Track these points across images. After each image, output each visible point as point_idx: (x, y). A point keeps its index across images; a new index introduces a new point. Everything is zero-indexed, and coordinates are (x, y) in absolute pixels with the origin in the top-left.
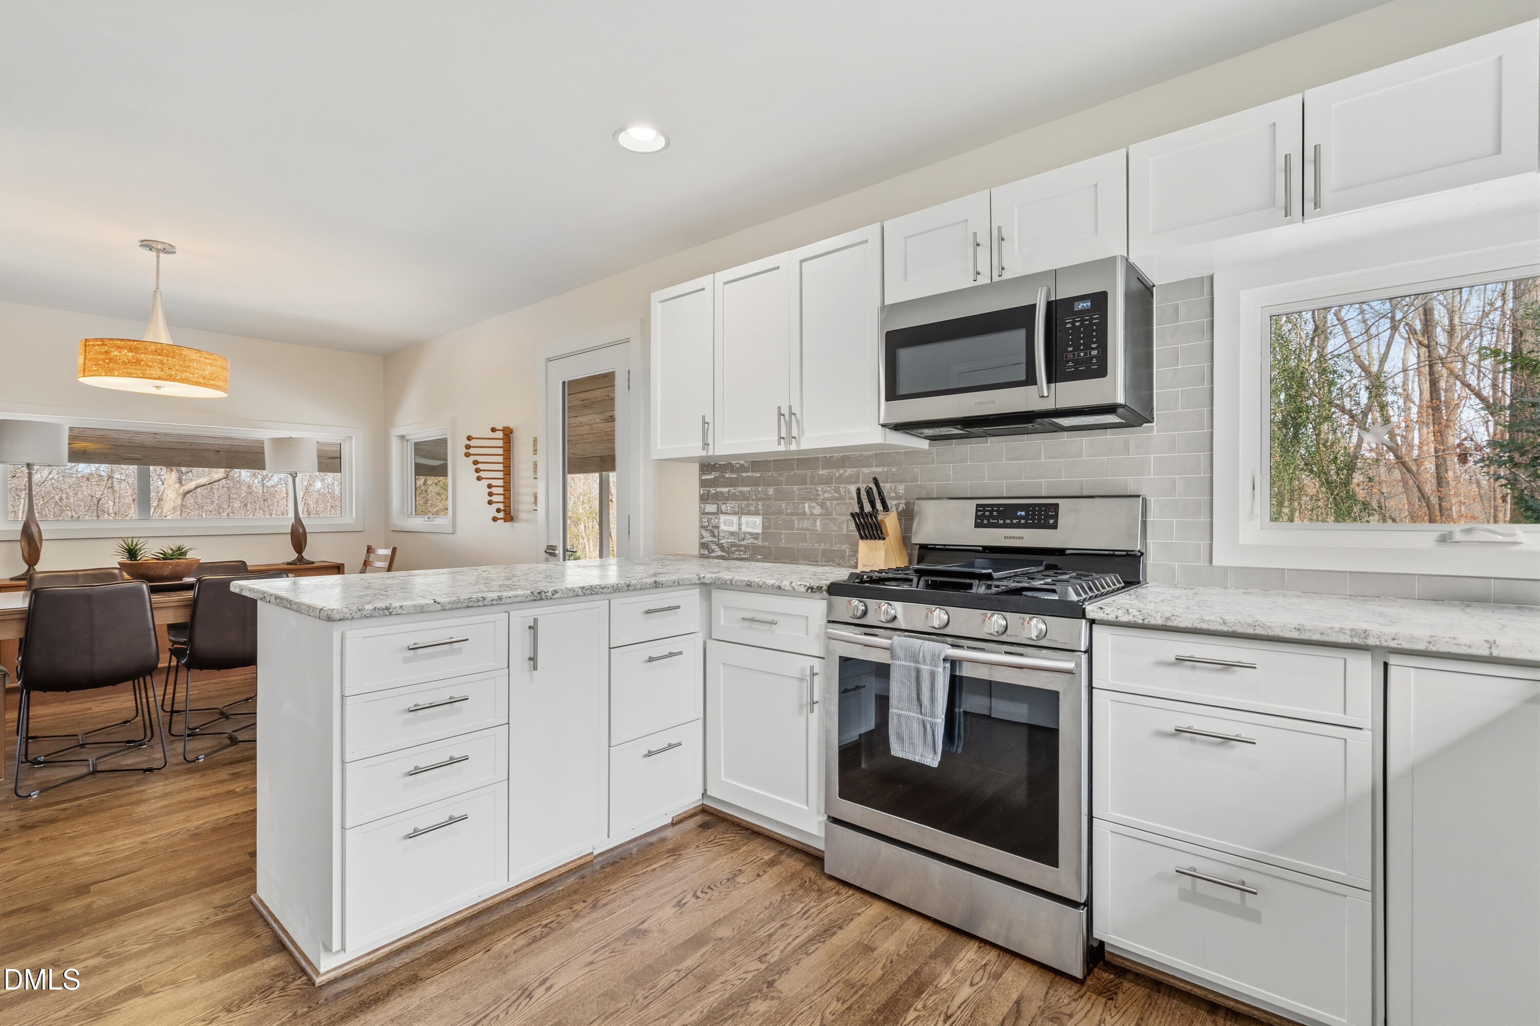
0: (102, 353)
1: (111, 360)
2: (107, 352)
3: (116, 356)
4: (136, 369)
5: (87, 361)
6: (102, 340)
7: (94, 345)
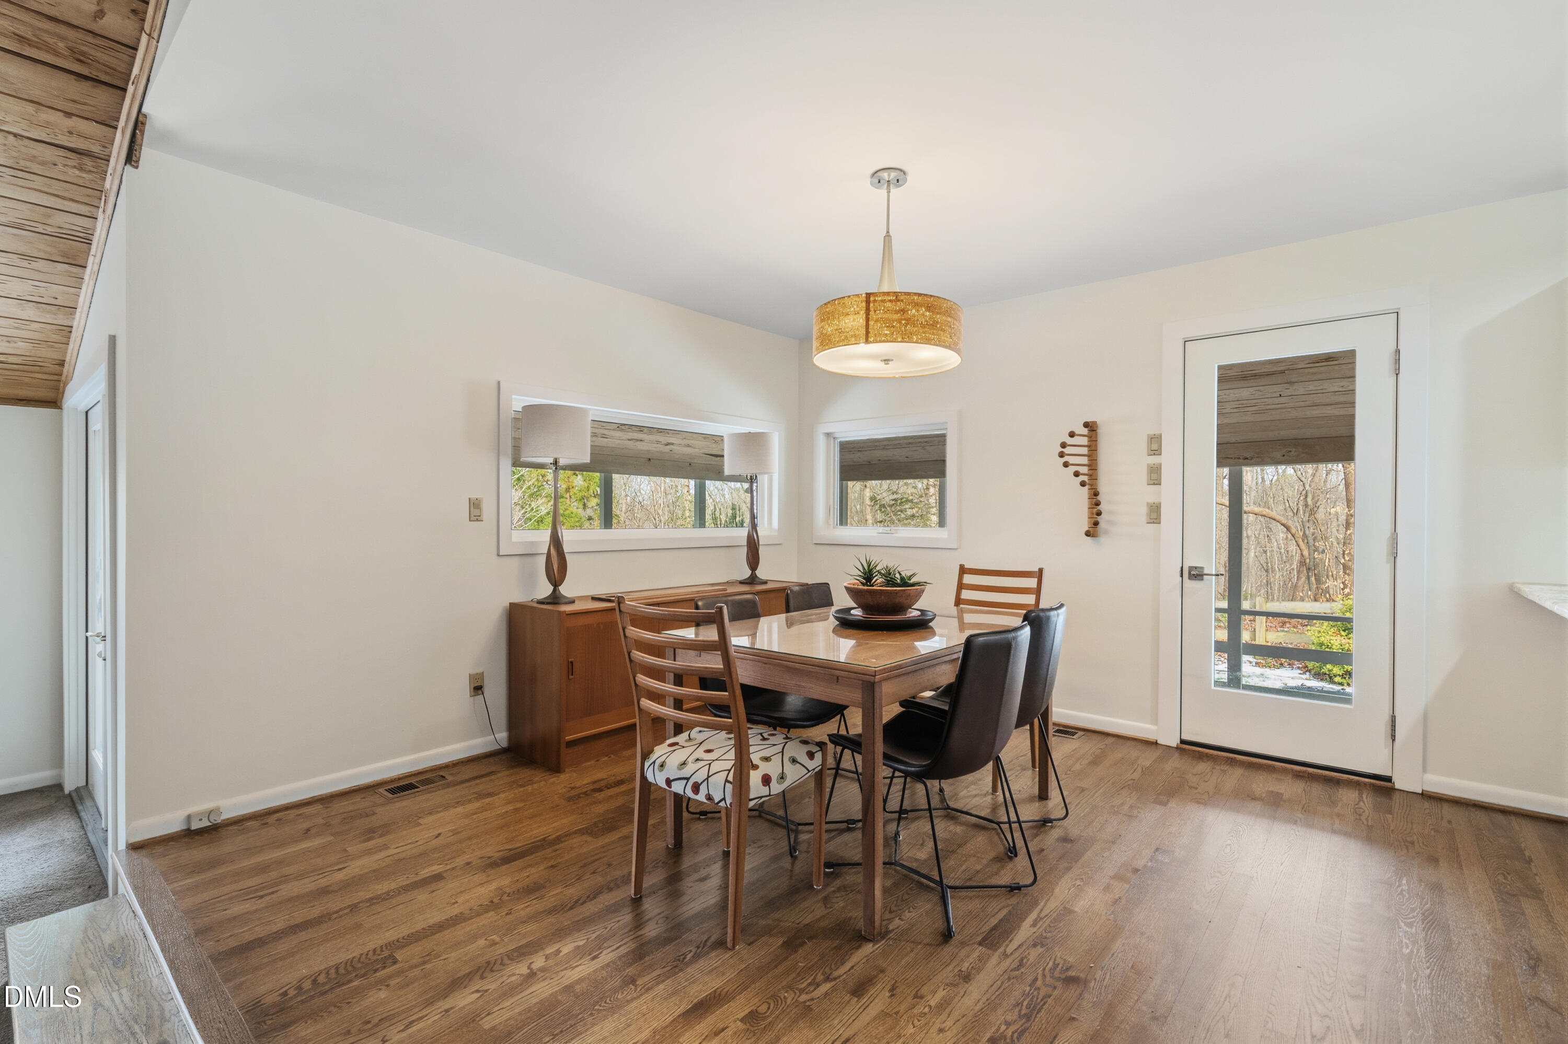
0: (897, 312)
1: (908, 320)
2: (903, 311)
3: (914, 316)
4: (933, 334)
5: (871, 323)
6: (896, 294)
7: (884, 301)
